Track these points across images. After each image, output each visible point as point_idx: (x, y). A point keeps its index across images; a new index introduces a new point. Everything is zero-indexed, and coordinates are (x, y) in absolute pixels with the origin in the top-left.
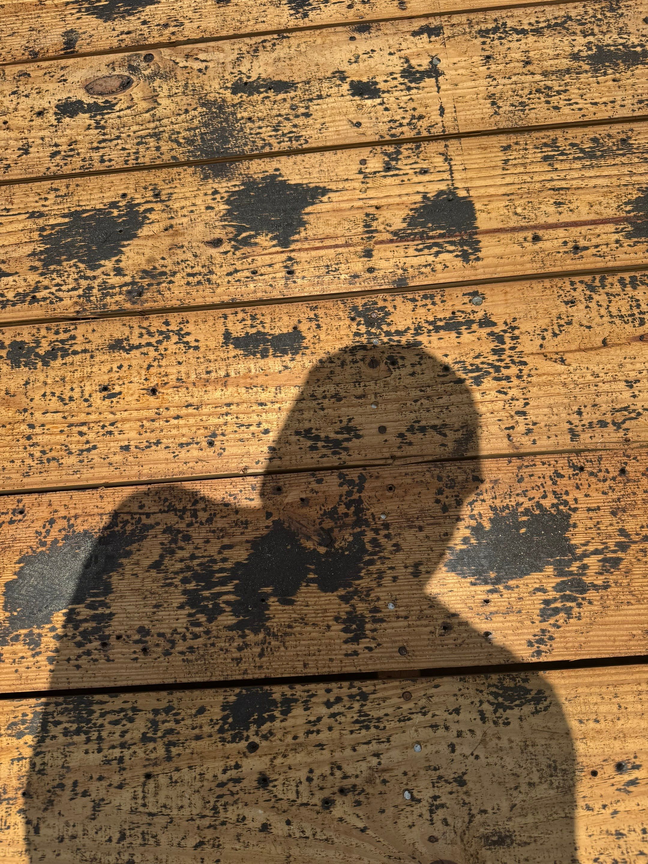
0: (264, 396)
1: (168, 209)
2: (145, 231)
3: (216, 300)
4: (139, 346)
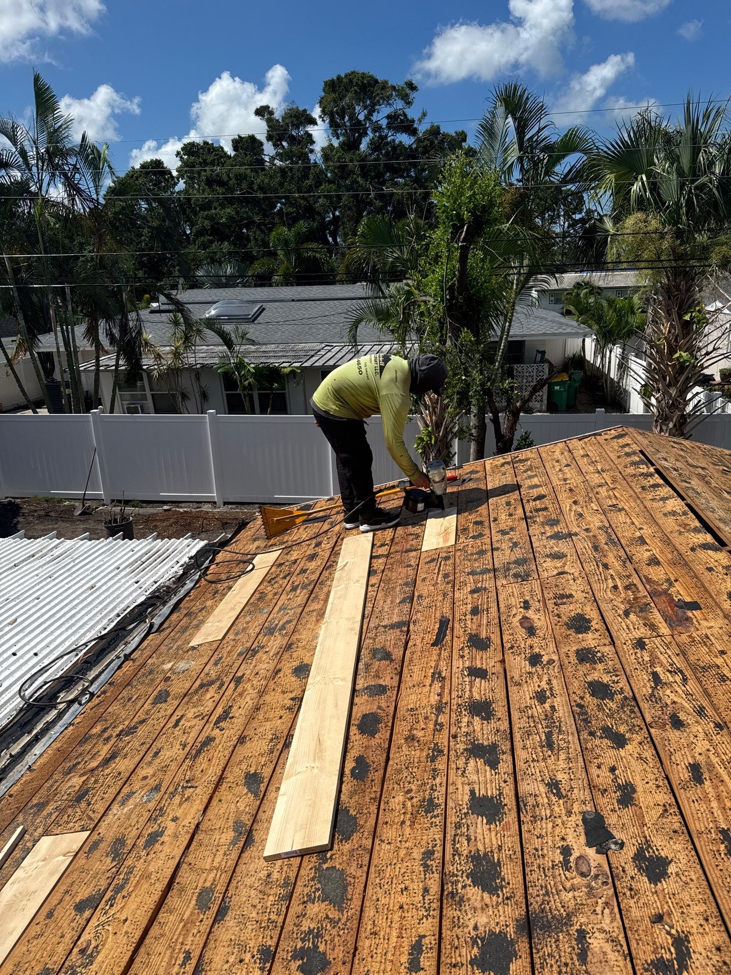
0: (389, 954)
1: (498, 904)
2: (486, 895)
3: (444, 931)
4: (424, 899)
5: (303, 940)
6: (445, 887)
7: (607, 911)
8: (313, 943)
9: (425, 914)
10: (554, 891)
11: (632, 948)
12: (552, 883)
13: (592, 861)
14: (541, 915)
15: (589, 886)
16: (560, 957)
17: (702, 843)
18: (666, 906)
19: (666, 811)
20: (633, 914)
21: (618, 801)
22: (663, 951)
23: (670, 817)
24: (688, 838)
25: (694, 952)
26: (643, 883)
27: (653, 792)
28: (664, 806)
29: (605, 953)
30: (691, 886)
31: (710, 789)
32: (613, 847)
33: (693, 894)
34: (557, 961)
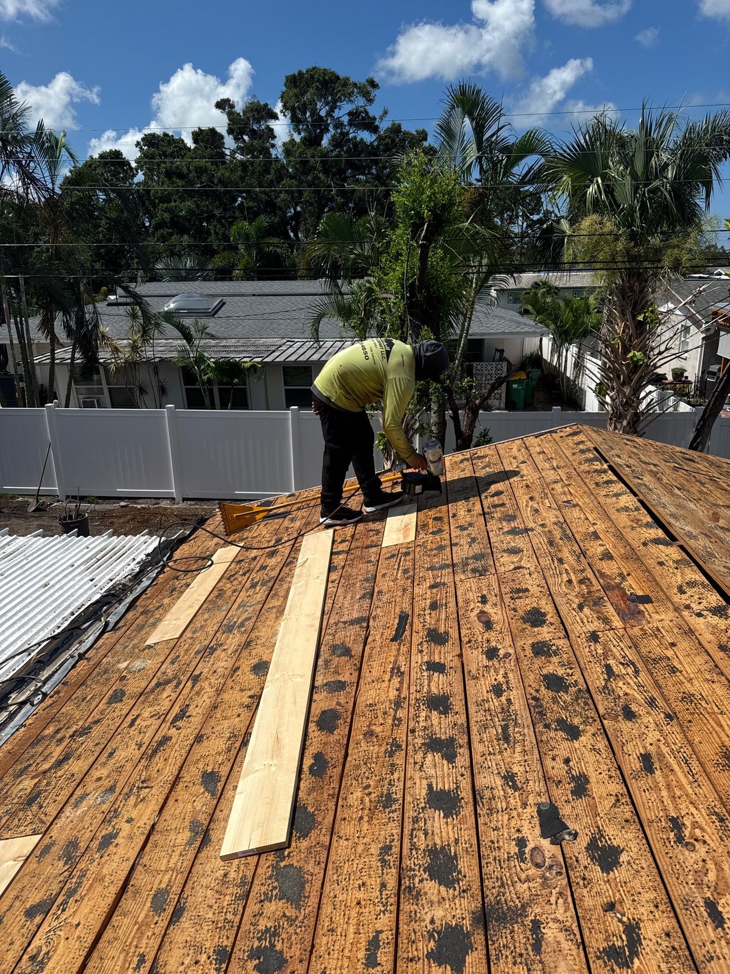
0: (346, 951)
1: (454, 897)
2: (443, 888)
3: (401, 925)
4: (381, 894)
5: (260, 939)
6: (403, 882)
7: (561, 901)
8: (270, 942)
9: (383, 909)
10: (509, 882)
11: (585, 937)
12: (508, 874)
13: (546, 852)
14: (497, 907)
15: (543, 877)
16: (515, 948)
17: (653, 831)
18: (618, 895)
19: (618, 800)
20: (586, 904)
21: (572, 792)
22: (615, 939)
23: (622, 807)
24: (639, 827)
25: (645, 939)
26: (596, 872)
27: (606, 782)
28: (617, 796)
29: (558, 943)
30: (642, 874)
31: (661, 779)
32: (567, 837)
33: (644, 882)
34: (512, 952)
